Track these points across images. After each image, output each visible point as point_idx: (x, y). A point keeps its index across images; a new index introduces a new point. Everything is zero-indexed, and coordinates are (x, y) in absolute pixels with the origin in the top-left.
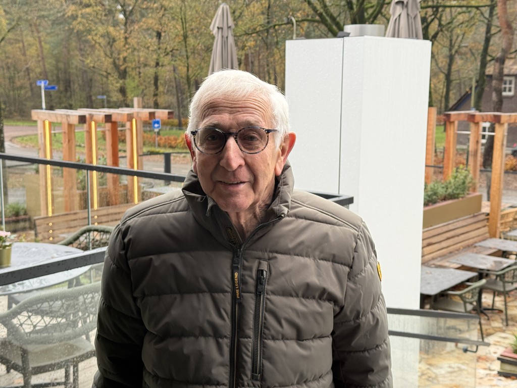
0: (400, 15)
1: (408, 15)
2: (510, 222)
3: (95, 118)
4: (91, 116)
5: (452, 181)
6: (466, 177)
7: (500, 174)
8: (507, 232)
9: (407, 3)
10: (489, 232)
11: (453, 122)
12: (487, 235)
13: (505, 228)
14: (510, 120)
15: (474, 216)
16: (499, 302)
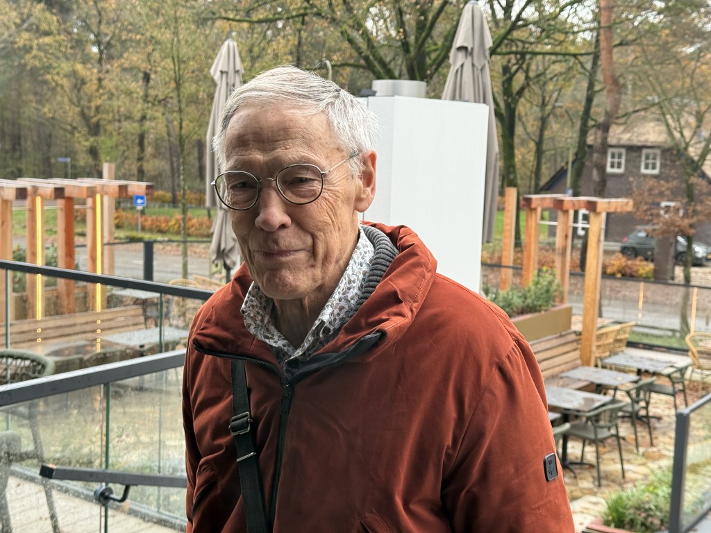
0: (462, 66)
1: (473, 65)
2: (609, 344)
3: (40, 191)
4: (35, 189)
5: (533, 288)
6: (550, 283)
7: (596, 280)
8: (606, 357)
9: (472, 49)
10: (581, 357)
11: (535, 209)
12: (579, 362)
13: (604, 352)
14: (609, 208)
15: (561, 336)
16: (590, 453)
